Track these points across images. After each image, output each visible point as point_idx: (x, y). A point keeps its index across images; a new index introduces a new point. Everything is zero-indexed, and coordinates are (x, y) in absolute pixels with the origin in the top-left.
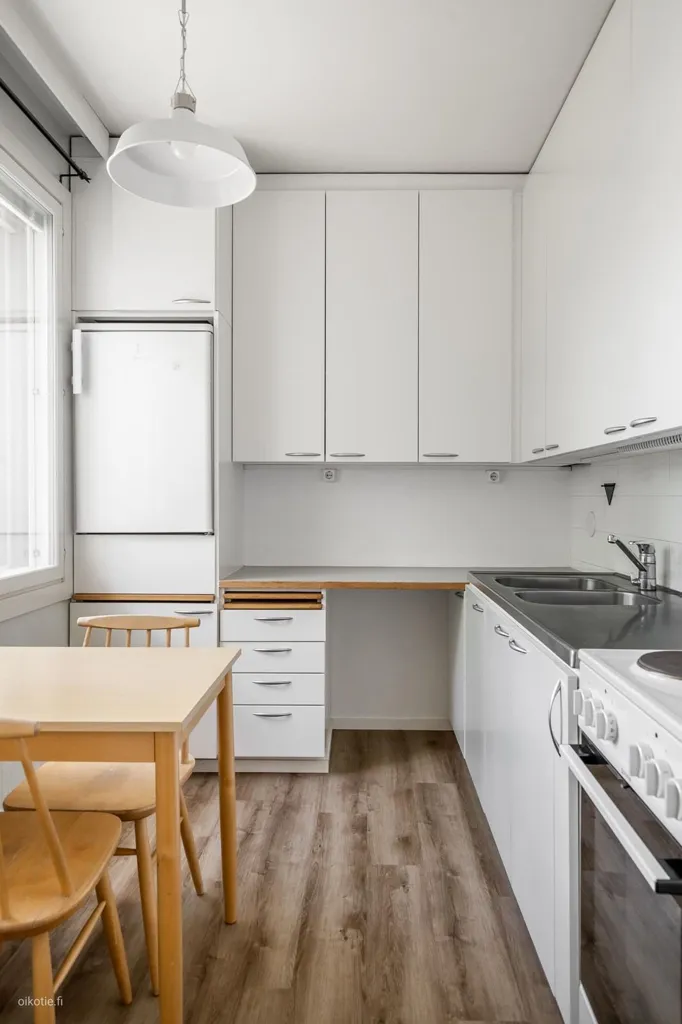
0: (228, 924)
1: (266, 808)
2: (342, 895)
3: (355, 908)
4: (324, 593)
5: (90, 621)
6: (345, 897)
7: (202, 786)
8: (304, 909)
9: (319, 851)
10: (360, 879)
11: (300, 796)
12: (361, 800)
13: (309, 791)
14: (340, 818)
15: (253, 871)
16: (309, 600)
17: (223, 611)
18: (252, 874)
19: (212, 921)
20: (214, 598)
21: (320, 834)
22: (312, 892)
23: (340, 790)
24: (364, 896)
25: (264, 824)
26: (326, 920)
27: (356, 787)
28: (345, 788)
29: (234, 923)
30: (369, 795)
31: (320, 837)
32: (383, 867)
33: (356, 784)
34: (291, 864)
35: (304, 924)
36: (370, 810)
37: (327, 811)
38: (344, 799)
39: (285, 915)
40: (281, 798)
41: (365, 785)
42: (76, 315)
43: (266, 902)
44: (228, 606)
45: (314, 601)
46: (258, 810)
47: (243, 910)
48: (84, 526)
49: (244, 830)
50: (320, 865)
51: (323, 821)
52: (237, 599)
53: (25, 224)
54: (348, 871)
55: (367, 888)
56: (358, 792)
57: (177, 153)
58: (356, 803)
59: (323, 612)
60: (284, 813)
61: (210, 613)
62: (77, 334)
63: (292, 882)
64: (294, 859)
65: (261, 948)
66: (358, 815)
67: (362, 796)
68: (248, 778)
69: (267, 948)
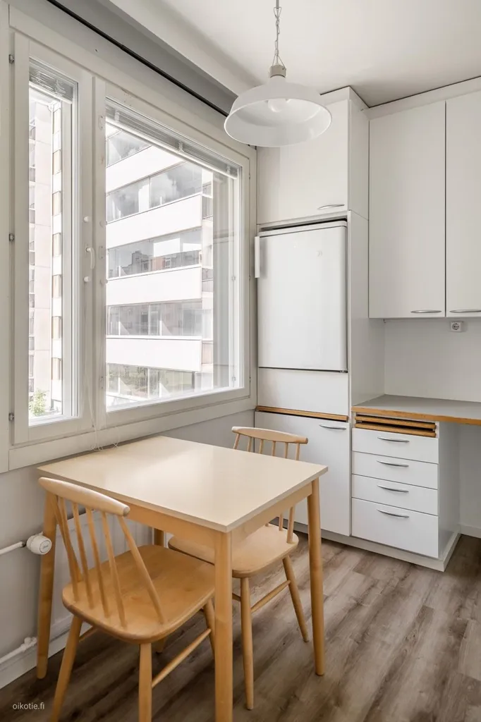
0: (317, 674)
1: (380, 587)
2: (418, 690)
3: (428, 707)
4: (437, 424)
5: (239, 430)
6: (420, 692)
7: (338, 554)
8: (381, 688)
9: (412, 640)
10: (442, 681)
11: (412, 585)
12: (467, 606)
13: (421, 582)
14: (441, 617)
15: (351, 637)
16: (426, 429)
17: (354, 429)
18: (350, 640)
19: (306, 667)
20: (348, 418)
21: (418, 626)
22: (393, 676)
23: (450, 591)
24: (440, 699)
25: (373, 601)
26: (396, 708)
27: (465, 593)
28: (455, 590)
29: (322, 676)
30: (476, 603)
31: (417, 628)
32: (467, 678)
33: (466, 589)
34: (384, 643)
35: (377, 702)
36: (472, 618)
37: (431, 606)
38: (450, 600)
39: (363, 687)
40: (395, 582)
41: (476, 592)
42: (259, 227)
43: (351, 668)
44: (358, 425)
45: (430, 430)
46: (373, 586)
47: (331, 667)
48: (264, 362)
49: (355, 599)
50: (408, 653)
51: (425, 614)
52: (366, 421)
53: (226, 177)
54: (432, 669)
55: (445, 692)
56: (466, 597)
57: (273, 110)
58: (461, 607)
59: (436, 440)
60: (393, 596)
61: (344, 429)
62: (257, 239)
63: (380, 658)
64: (388, 639)
65: (336, 707)
66: (458, 619)
67: (469, 603)
68: (374, 557)
69: (339, 710)
